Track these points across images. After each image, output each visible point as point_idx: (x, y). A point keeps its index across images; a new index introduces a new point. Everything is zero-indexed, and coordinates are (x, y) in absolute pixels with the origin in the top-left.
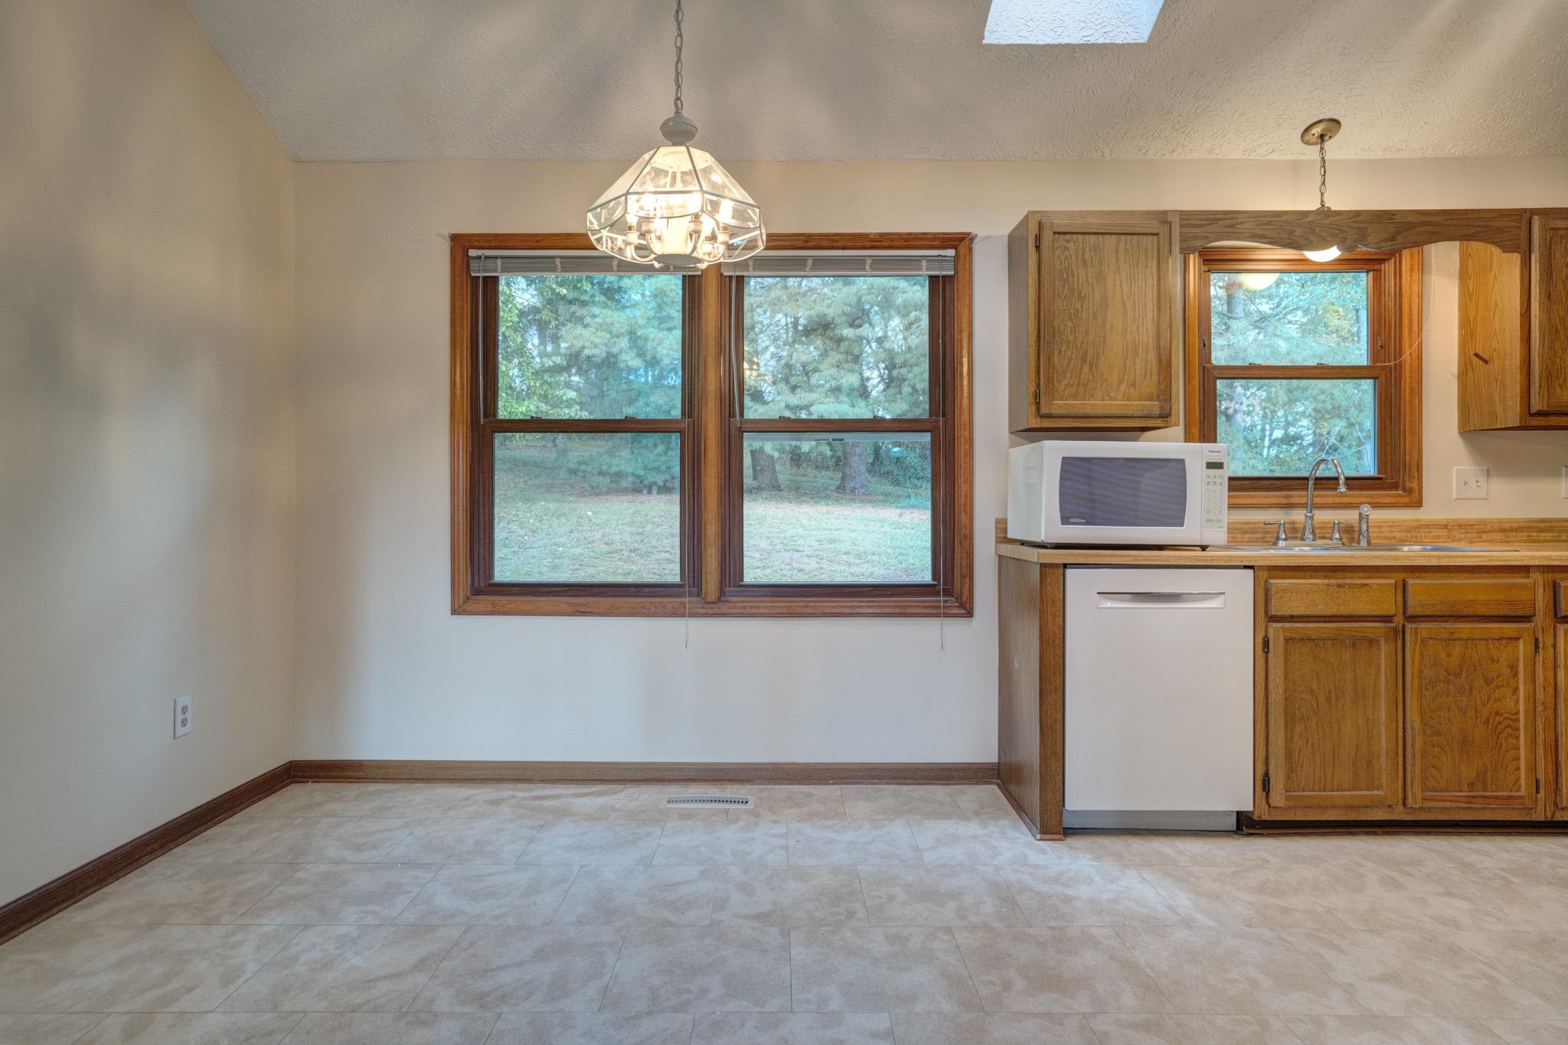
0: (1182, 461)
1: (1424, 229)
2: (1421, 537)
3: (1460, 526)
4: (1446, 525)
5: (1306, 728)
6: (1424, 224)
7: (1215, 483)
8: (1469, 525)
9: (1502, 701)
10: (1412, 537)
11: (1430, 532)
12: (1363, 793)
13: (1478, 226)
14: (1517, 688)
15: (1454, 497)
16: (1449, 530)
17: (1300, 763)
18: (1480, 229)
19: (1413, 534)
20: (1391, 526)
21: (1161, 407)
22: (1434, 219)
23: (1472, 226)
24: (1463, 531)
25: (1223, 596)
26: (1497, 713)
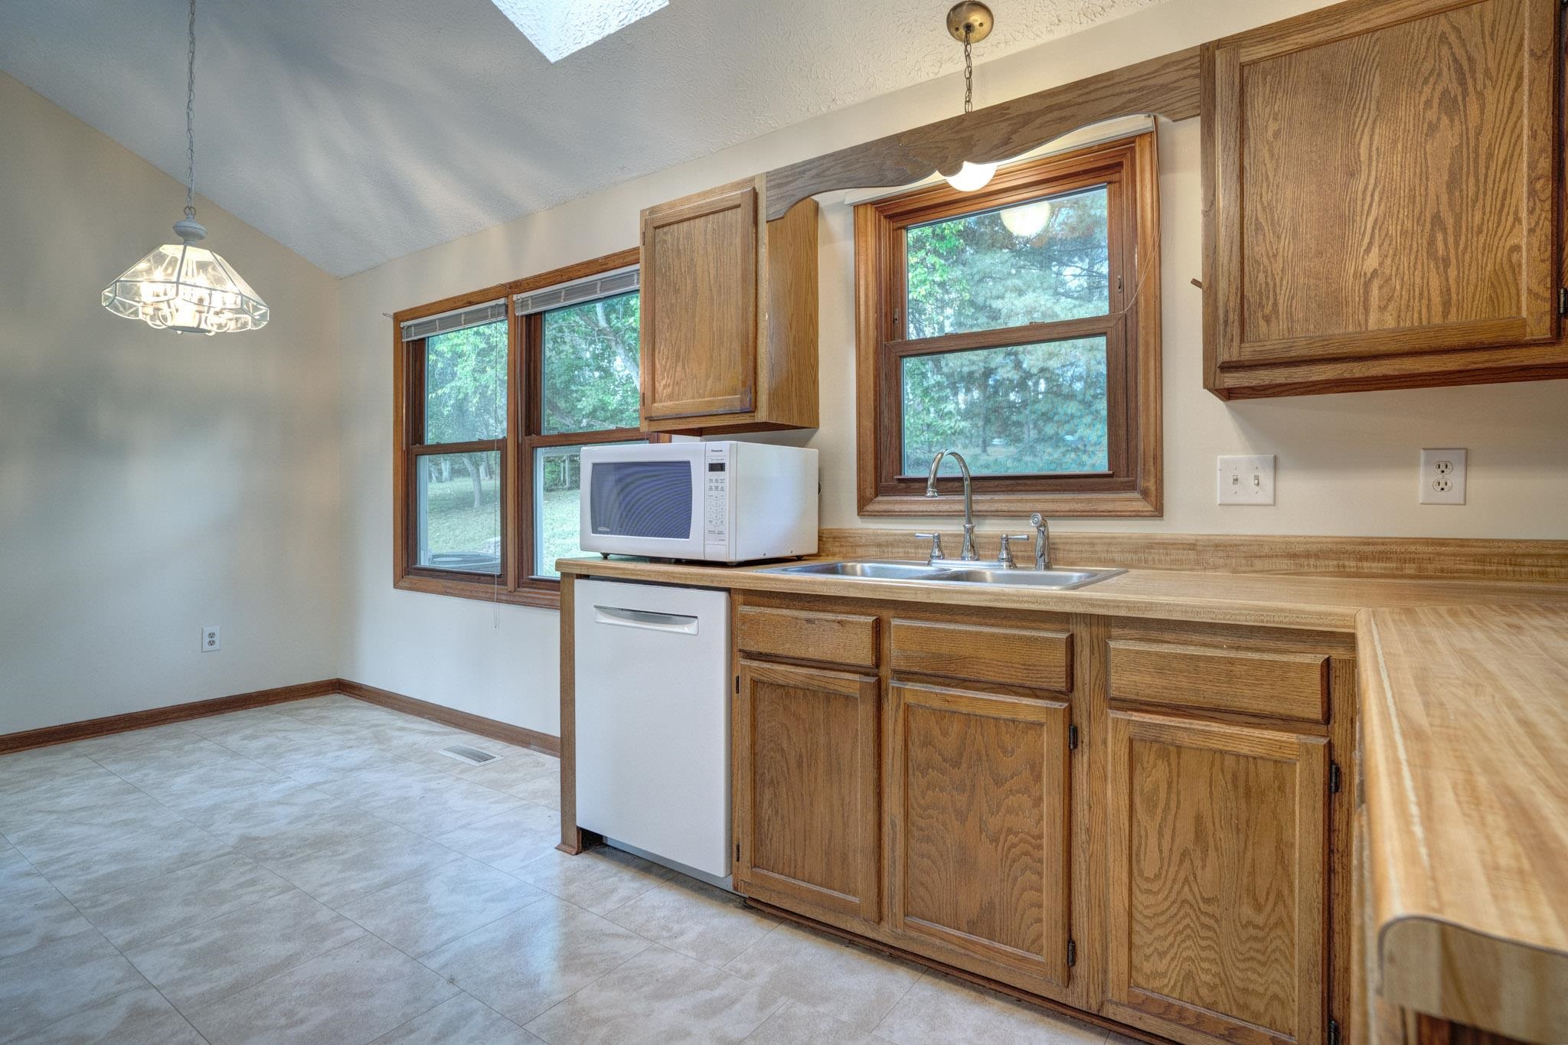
0: (689, 462)
1: (1049, 117)
2: (1153, 559)
3: (1217, 546)
4: (1194, 545)
5: (775, 793)
6: (1049, 109)
7: (717, 488)
8: (1230, 546)
9: (1017, 814)
10: (1140, 561)
11: (1167, 554)
12: (836, 894)
13: (1130, 92)
14: (1041, 798)
15: (1219, 502)
16: (1199, 553)
17: (770, 836)
18: (1133, 95)
19: (1142, 556)
20: (1109, 544)
21: (742, 401)
22: (1063, 98)
23: (1122, 93)
24: (1221, 554)
25: (696, 621)
26: (1010, 831)
